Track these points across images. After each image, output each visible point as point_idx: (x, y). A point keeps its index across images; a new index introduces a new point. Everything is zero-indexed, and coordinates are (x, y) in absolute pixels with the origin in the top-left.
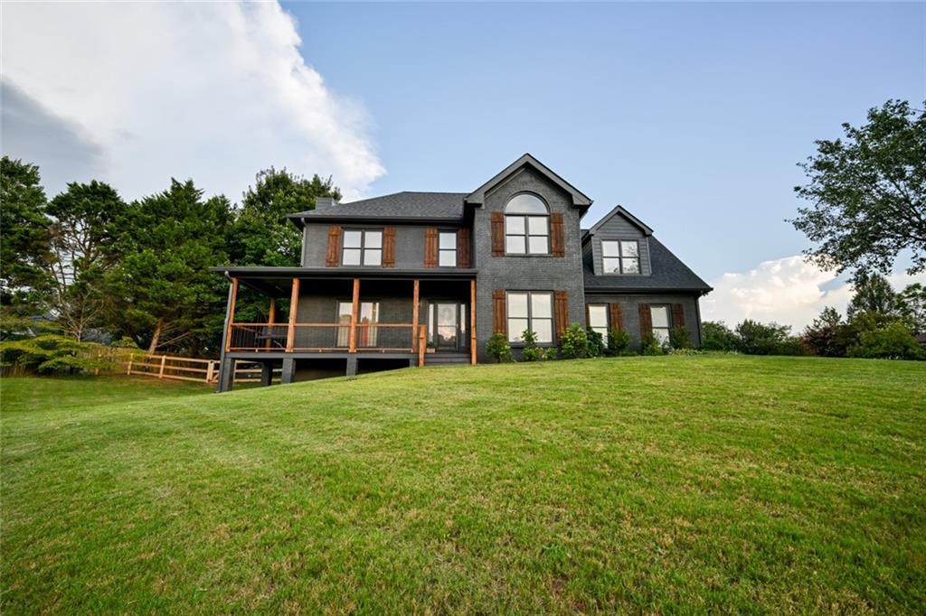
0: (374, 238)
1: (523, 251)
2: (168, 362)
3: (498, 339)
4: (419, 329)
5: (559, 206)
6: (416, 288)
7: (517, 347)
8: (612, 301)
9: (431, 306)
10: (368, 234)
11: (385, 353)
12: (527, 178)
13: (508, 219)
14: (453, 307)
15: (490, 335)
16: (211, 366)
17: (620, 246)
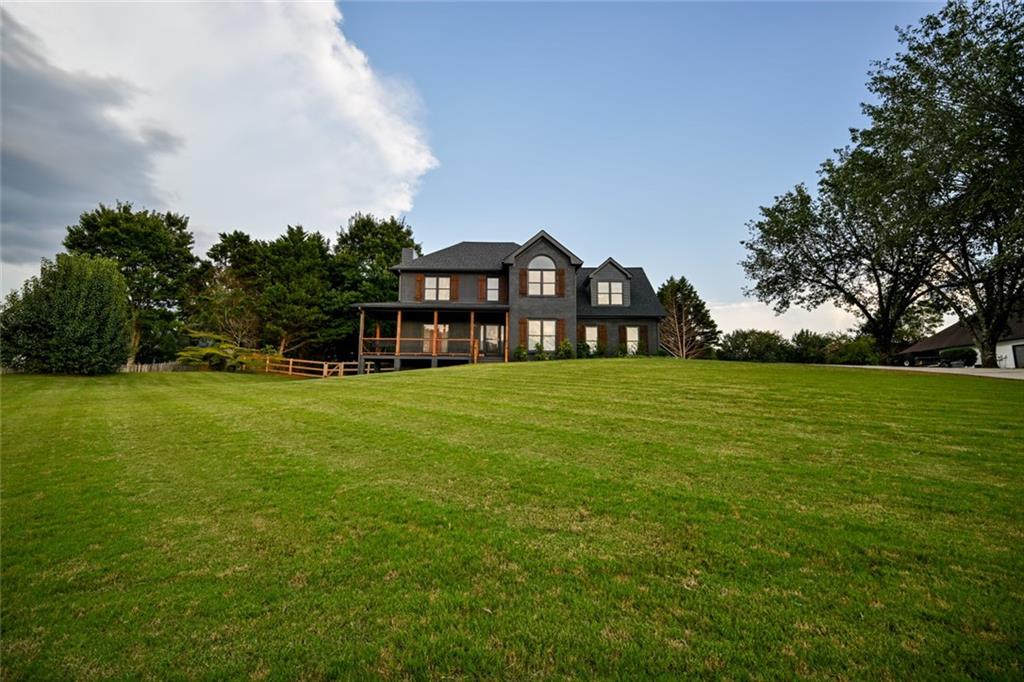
0: (445, 282)
1: (539, 293)
2: (294, 363)
3: (520, 348)
4: (474, 342)
5: (563, 264)
6: (472, 316)
7: (532, 353)
8: (601, 324)
9: (482, 327)
10: (440, 279)
11: (453, 356)
12: (542, 245)
13: (531, 273)
14: (496, 328)
15: (517, 346)
16: (326, 366)
17: (610, 285)
